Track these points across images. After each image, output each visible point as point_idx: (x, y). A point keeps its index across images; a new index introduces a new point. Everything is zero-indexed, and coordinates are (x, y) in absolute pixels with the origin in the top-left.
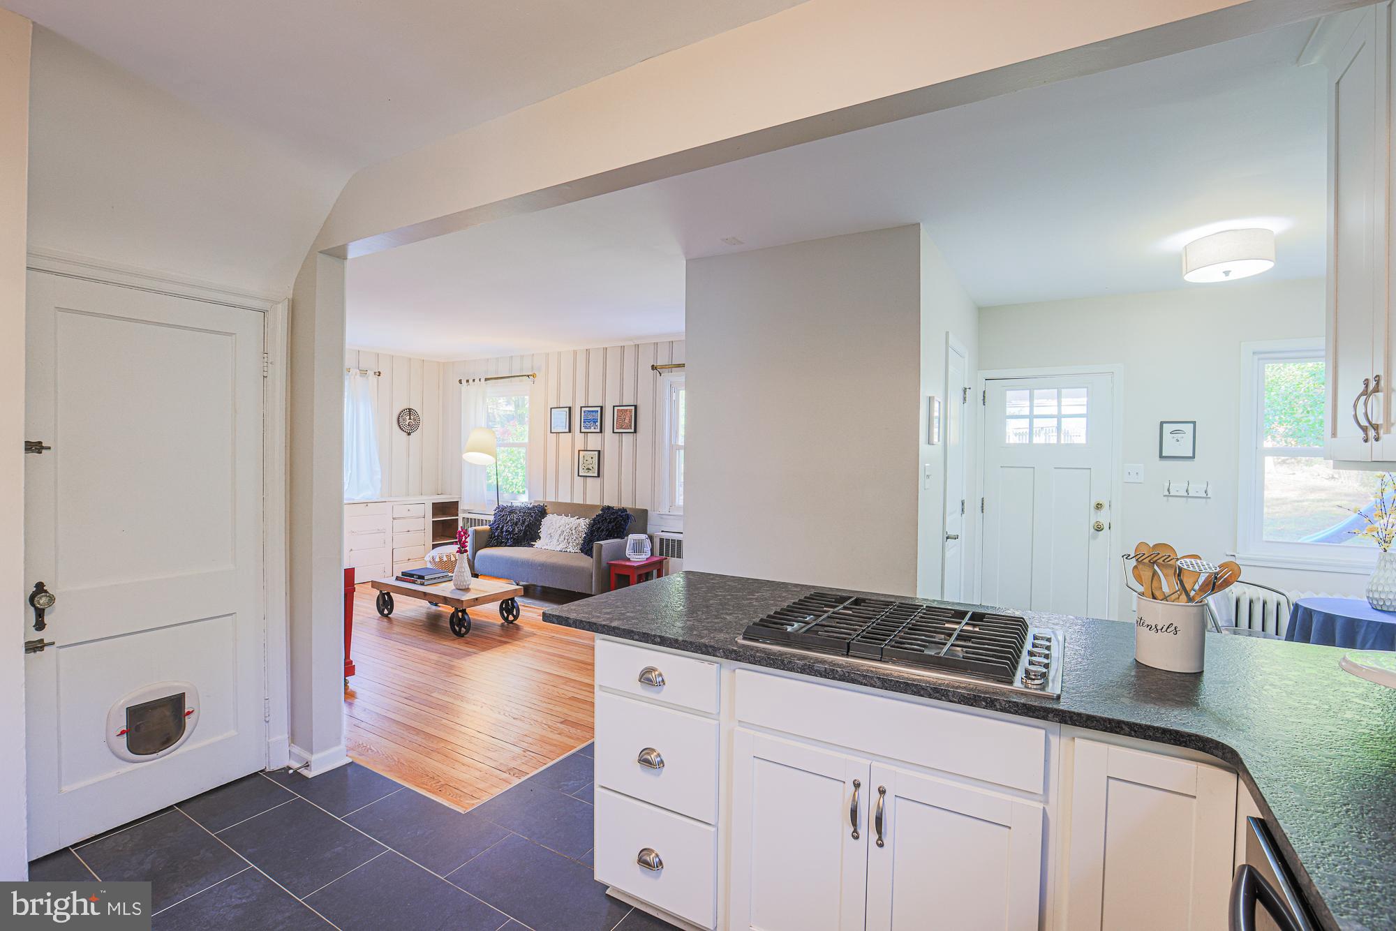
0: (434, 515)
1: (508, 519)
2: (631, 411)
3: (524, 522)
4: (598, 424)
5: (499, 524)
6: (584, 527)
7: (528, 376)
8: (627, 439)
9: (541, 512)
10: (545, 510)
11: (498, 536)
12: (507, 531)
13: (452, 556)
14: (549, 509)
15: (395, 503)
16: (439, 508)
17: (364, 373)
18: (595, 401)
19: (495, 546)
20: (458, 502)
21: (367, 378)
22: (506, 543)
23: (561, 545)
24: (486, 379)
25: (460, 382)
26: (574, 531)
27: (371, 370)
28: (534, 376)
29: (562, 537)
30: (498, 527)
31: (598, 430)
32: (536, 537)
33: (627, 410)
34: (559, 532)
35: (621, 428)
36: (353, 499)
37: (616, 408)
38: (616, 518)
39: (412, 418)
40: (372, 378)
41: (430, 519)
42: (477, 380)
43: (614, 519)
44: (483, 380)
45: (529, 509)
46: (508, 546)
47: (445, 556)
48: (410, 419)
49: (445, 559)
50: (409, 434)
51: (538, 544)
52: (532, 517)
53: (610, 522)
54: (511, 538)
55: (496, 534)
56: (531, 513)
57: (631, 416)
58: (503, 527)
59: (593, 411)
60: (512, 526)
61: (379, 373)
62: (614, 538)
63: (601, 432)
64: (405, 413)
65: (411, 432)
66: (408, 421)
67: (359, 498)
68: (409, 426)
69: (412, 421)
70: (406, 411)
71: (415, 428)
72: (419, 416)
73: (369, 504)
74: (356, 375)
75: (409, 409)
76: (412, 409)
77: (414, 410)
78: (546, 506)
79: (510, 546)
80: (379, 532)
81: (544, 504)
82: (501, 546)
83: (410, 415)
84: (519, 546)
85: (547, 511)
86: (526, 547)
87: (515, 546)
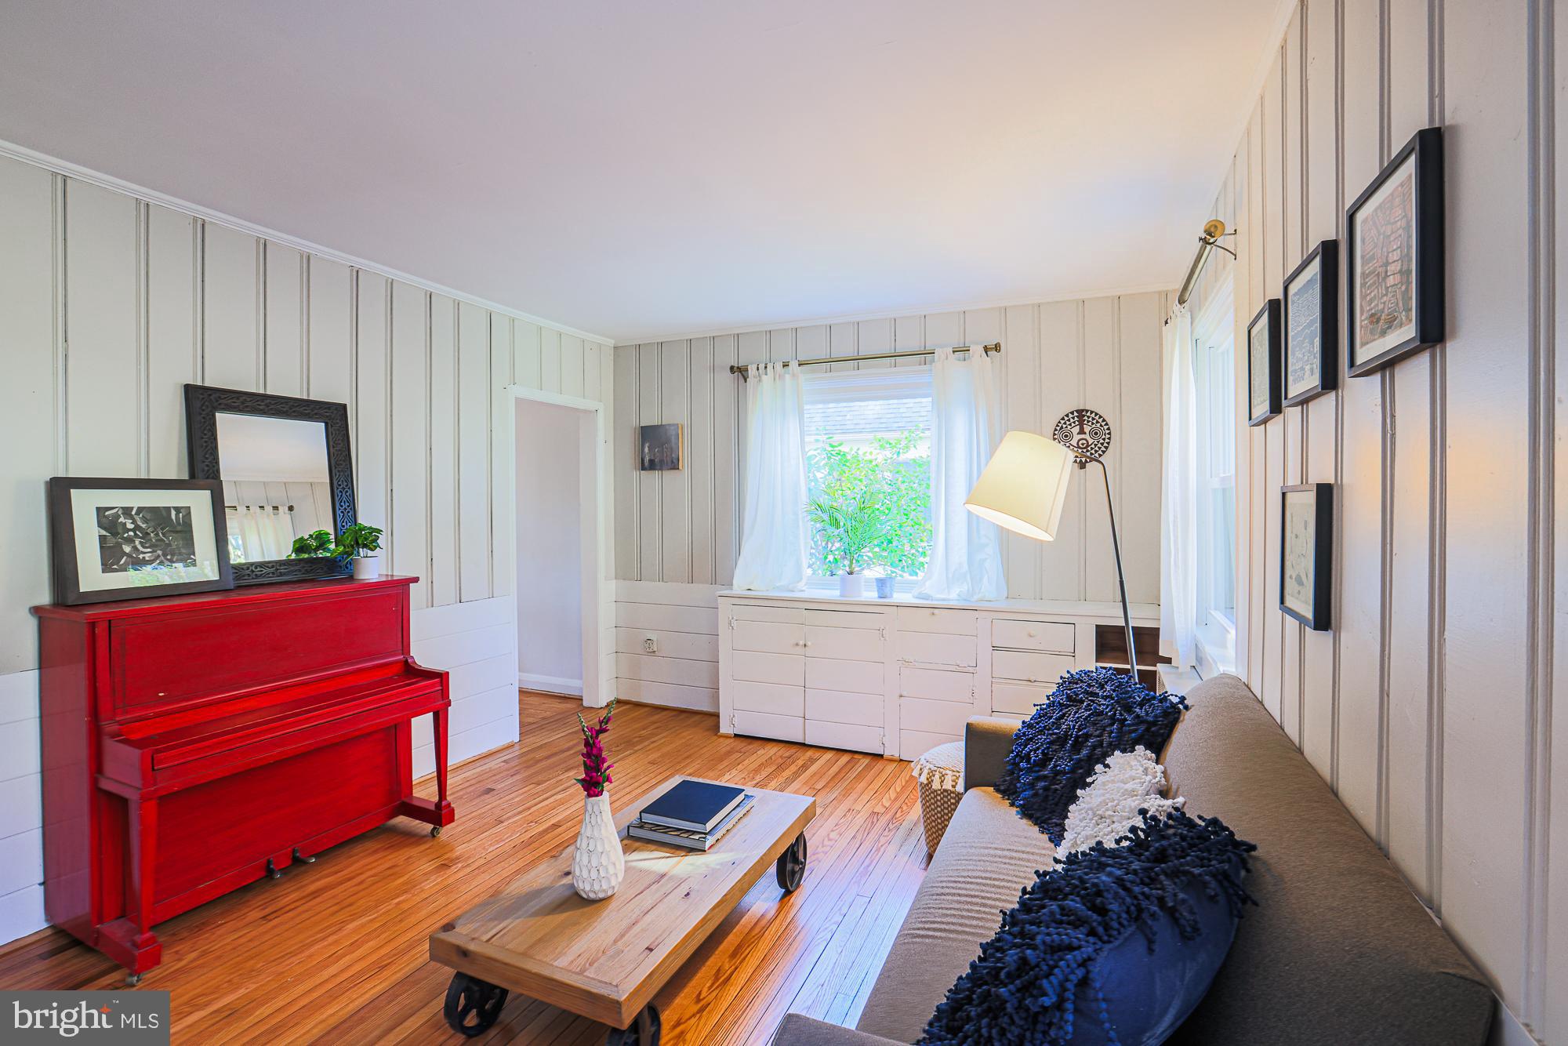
0: (1102, 652)
7: (1204, 240)
10: (1175, 721)
15: (999, 616)
17: (962, 350)
20: (1156, 632)
21: (973, 362)
24: (1181, 297)
25: (1165, 324)
27: (979, 345)
39: (1087, 429)
40: (985, 357)
44: (1178, 302)
46: (1017, 807)
48: (1082, 432)
50: (1082, 466)
61: (996, 345)
64: (1069, 420)
65: (1086, 461)
66: (1076, 437)
67: (951, 597)
68: (1079, 447)
69: (1087, 437)
70: (1071, 416)
71: (1096, 451)
72: (1107, 424)
73: (936, 611)
74: (947, 358)
75: (1077, 411)
76: (1087, 411)
77: (1092, 412)
78: (1186, 708)
79: (1021, 811)
80: (959, 670)
81: (1183, 698)
82: (1010, 801)
83: (1081, 424)
84: (1036, 823)
85: (1176, 727)
86: (1050, 834)
87: (1030, 818)
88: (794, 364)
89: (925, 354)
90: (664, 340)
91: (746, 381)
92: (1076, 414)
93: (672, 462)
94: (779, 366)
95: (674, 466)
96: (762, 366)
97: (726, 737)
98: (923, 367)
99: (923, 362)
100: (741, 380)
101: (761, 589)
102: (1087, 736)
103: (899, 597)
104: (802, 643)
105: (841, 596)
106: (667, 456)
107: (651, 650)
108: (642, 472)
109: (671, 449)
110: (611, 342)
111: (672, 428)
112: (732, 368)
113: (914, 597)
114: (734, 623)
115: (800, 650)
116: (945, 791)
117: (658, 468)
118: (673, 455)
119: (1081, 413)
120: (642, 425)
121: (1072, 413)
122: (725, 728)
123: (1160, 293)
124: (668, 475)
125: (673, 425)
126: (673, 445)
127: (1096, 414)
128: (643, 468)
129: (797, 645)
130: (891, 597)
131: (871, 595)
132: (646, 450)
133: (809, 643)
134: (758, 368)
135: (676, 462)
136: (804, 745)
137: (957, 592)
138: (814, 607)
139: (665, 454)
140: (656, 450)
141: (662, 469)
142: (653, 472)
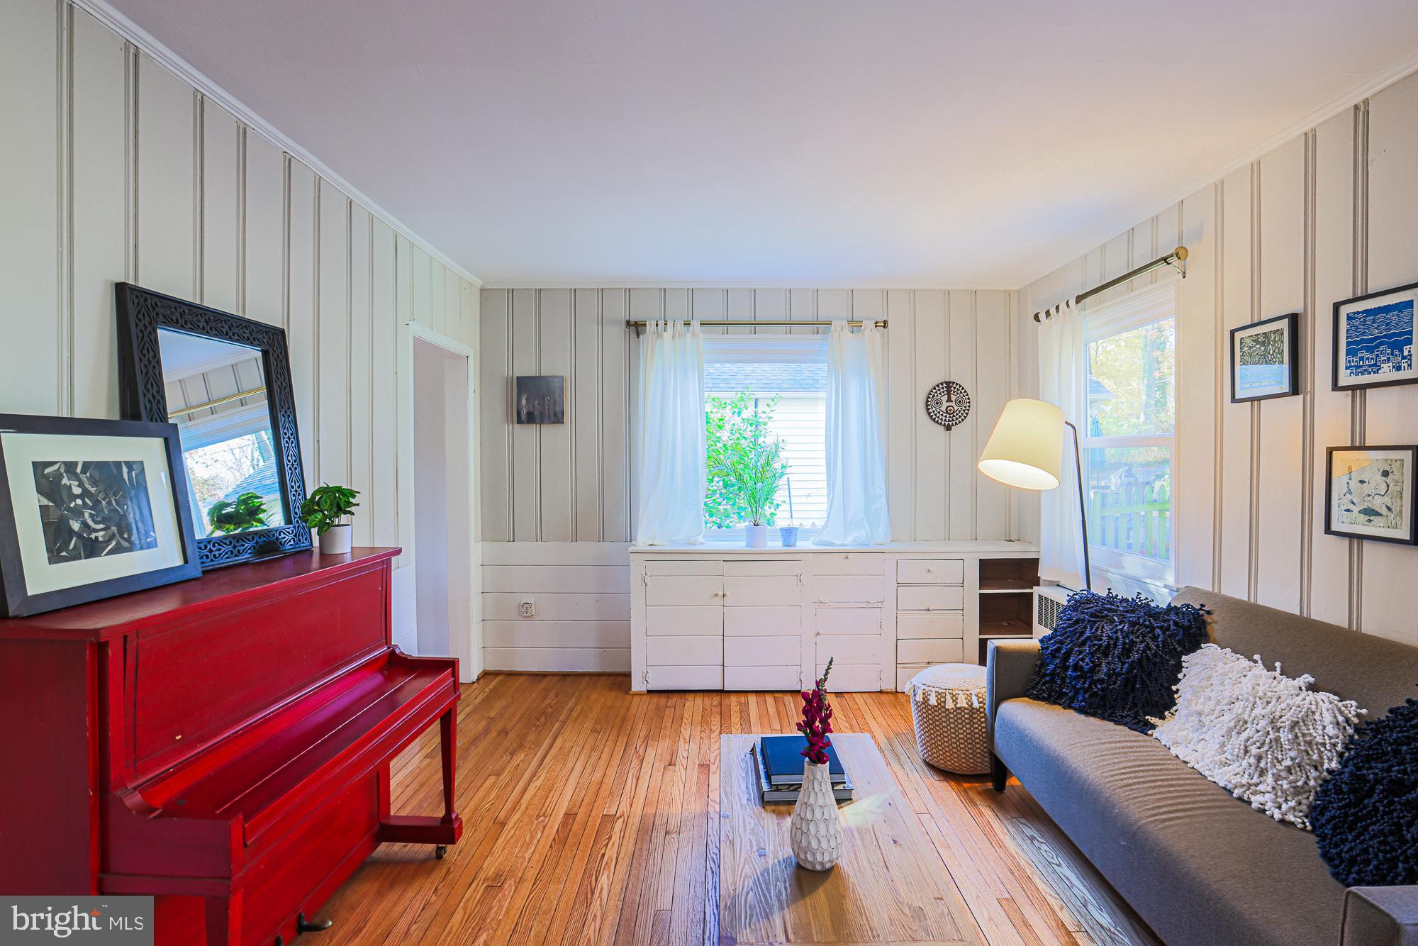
0: (983, 582)
1: (1088, 634)
3: (1127, 651)
5: (1062, 642)
6: (1331, 730)
7: (1165, 259)
9: (1186, 629)
10: (1204, 623)
11: (1053, 674)
12: (1076, 667)
13: (948, 697)
14: (1216, 626)
15: (907, 556)
16: (991, 570)
17: (855, 325)
19: (1044, 699)
20: (1037, 560)
21: (864, 334)
22: (1072, 700)
23: (1235, 767)
24: (1079, 299)
25: (1036, 317)
26: (1285, 736)
27: (869, 319)
28: (1180, 254)
29: (1237, 742)
30: (1059, 650)
32: (1163, 703)
34: (1238, 714)
36: (834, 545)
39: (953, 398)
40: (871, 334)
41: (973, 591)
42: (1063, 306)
44: (1072, 303)
46: (1075, 709)
47: (933, 695)
48: (949, 400)
49: (933, 701)
50: (948, 428)
51: (1167, 730)
52: (1155, 638)
54: (1086, 691)
55: (1051, 668)
56: (1153, 629)
58: (1068, 654)
59: (1389, 309)
60: (1092, 654)
61: (885, 322)
64: (939, 390)
65: (953, 425)
66: (945, 405)
67: (846, 542)
68: (947, 413)
69: (953, 404)
70: (941, 386)
71: (960, 417)
72: (967, 395)
73: (850, 555)
74: (842, 330)
75: (946, 383)
76: (953, 383)
77: (957, 384)
78: (1209, 612)
79: (1081, 711)
80: (869, 606)
81: (1202, 606)
82: (1060, 705)
83: (949, 394)
84: (1104, 719)
85: (1209, 628)
86: (1125, 724)
87: (1094, 715)
88: (695, 325)
89: (820, 325)
90: (543, 287)
91: (638, 337)
92: (945, 385)
93: (555, 415)
94: (680, 324)
95: (558, 419)
96: (661, 323)
97: (640, 694)
98: (816, 336)
99: (816, 331)
100: (633, 336)
101: (663, 545)
102: (1133, 643)
103: (801, 545)
104: (721, 593)
105: (747, 546)
106: (549, 409)
107: (529, 614)
108: (517, 427)
109: (555, 402)
110: (479, 283)
111: (556, 380)
112: (628, 323)
114: (648, 580)
115: (718, 600)
116: (960, 708)
117: (538, 421)
118: (557, 409)
119: (949, 385)
120: (518, 373)
121: (942, 384)
122: (637, 685)
123: (1005, 291)
124: (548, 430)
125: (556, 377)
126: (558, 399)
127: (960, 386)
128: (520, 421)
129: (716, 595)
130: (794, 545)
131: (776, 544)
132: (524, 402)
133: (728, 593)
134: (657, 325)
135: (560, 416)
136: (722, 692)
137: (852, 538)
138: (732, 558)
139: (547, 407)
140: (536, 403)
141: (542, 422)
142: (530, 426)
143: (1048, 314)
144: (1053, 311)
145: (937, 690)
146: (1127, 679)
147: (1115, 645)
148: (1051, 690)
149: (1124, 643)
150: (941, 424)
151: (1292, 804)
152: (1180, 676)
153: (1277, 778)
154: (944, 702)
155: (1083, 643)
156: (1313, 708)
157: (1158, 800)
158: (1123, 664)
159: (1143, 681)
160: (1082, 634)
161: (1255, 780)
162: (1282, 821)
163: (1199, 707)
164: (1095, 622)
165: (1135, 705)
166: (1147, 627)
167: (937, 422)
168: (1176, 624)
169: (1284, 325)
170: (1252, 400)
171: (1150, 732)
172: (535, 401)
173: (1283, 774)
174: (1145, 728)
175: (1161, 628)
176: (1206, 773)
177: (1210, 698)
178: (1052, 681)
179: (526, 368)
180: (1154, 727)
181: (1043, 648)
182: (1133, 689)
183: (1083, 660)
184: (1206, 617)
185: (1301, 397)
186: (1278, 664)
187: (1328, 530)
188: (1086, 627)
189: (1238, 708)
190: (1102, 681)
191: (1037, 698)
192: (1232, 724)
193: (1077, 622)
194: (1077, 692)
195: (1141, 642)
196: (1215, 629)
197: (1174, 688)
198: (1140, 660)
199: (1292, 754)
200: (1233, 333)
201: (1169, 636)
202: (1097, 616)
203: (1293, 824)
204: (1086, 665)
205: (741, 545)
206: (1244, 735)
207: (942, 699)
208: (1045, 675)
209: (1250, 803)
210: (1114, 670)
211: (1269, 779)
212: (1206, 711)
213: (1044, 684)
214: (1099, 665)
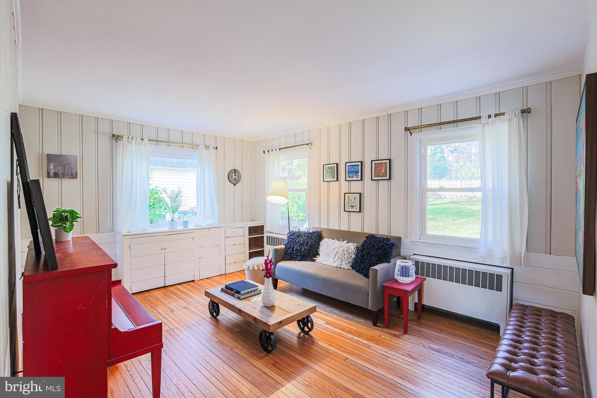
0: (250, 234)
1: (297, 241)
2: (386, 164)
3: (307, 243)
4: (360, 174)
5: (291, 244)
6: (353, 250)
7: (307, 144)
8: (383, 185)
9: (319, 236)
10: (321, 234)
11: (290, 253)
12: (296, 250)
13: (261, 266)
14: (324, 234)
15: (227, 228)
16: (252, 230)
17: (207, 147)
18: (356, 157)
19: (289, 260)
20: (263, 226)
21: (209, 151)
22: (296, 258)
23: (337, 262)
24: (280, 149)
25: (264, 152)
26: (345, 253)
27: (212, 146)
28: (311, 144)
29: (337, 257)
30: (291, 246)
31: (360, 179)
32: (317, 254)
33: (382, 163)
34: (334, 253)
35: (378, 177)
36: (202, 226)
37: (373, 162)
38: (383, 245)
39: (236, 175)
40: (214, 151)
41: (247, 237)
42: (274, 150)
43: (381, 246)
44: (278, 150)
45: (311, 234)
46: (297, 260)
47: (256, 266)
48: (235, 175)
49: (256, 268)
50: (235, 185)
51: (318, 259)
52: (313, 239)
53: (378, 249)
54: (299, 255)
55: (289, 252)
56: (312, 237)
57: (386, 167)
58: (294, 246)
59: (355, 165)
60: (299, 246)
61: (217, 147)
62: (383, 262)
63: (361, 180)
66: (234, 177)
68: (235, 180)
69: (236, 177)
70: (232, 171)
71: (238, 181)
72: (240, 174)
73: (210, 229)
74: (203, 149)
75: (234, 170)
76: (236, 170)
78: (322, 232)
79: (299, 260)
80: (217, 246)
81: (320, 230)
82: (293, 260)
83: (235, 173)
84: (305, 261)
85: (323, 235)
86: (310, 261)
87: (302, 261)
88: (146, 140)
89: (194, 146)
90: (63, 111)
91: (117, 142)
93: (72, 175)
94: (139, 139)
95: (74, 176)
98: (192, 150)
99: (192, 148)
100: (114, 141)
103: (190, 227)
104: (164, 248)
106: (68, 171)
109: (72, 168)
110: (18, 102)
111: (71, 158)
112: (112, 135)
113: (193, 226)
114: (132, 246)
115: (163, 252)
117: (61, 177)
118: (73, 171)
120: (47, 153)
125: (72, 156)
126: (73, 166)
127: (238, 171)
128: (49, 176)
130: (188, 227)
132: (52, 167)
133: (167, 248)
134: (128, 138)
135: (75, 175)
136: (165, 287)
137: (207, 223)
138: (167, 234)
139: (67, 171)
140: (60, 168)
141: (64, 177)
142: (55, 179)
143: (268, 151)
144: (270, 151)
145: (257, 265)
146: (308, 250)
147: (304, 243)
148: (290, 257)
149: (307, 242)
150: (233, 183)
151: (348, 265)
152: (320, 247)
153: (345, 261)
154: (259, 268)
155: (296, 244)
156: (349, 246)
157: (328, 271)
158: (307, 247)
159: (312, 250)
160: (296, 241)
161: (341, 263)
162: (348, 269)
163: (327, 252)
164: (298, 238)
165: (310, 256)
166: (310, 237)
167: (232, 183)
168: (317, 235)
169: (335, 165)
170: (327, 181)
171: (315, 261)
172: (59, 167)
173: (346, 260)
174: (314, 261)
175: (313, 237)
176: (331, 265)
177: (329, 249)
178: (290, 255)
179: (54, 150)
180: (315, 260)
181: (286, 247)
182: (310, 252)
183: (297, 248)
184: (322, 233)
185: (338, 181)
186: (341, 239)
187: (345, 211)
188: (296, 239)
189: (336, 249)
190: (303, 252)
191: (286, 260)
192: (335, 253)
193: (294, 239)
194: (297, 256)
195: (310, 241)
196: (324, 235)
197: (318, 250)
198: (311, 245)
199: (347, 256)
200: (323, 165)
201: (316, 238)
202: (298, 236)
203: (349, 269)
204: (299, 249)
205: (167, 229)
206: (338, 255)
207: (259, 267)
208: (288, 253)
209: (341, 268)
210: (305, 249)
211: (344, 262)
212: (329, 252)
213: (288, 256)
214: (301, 248)
